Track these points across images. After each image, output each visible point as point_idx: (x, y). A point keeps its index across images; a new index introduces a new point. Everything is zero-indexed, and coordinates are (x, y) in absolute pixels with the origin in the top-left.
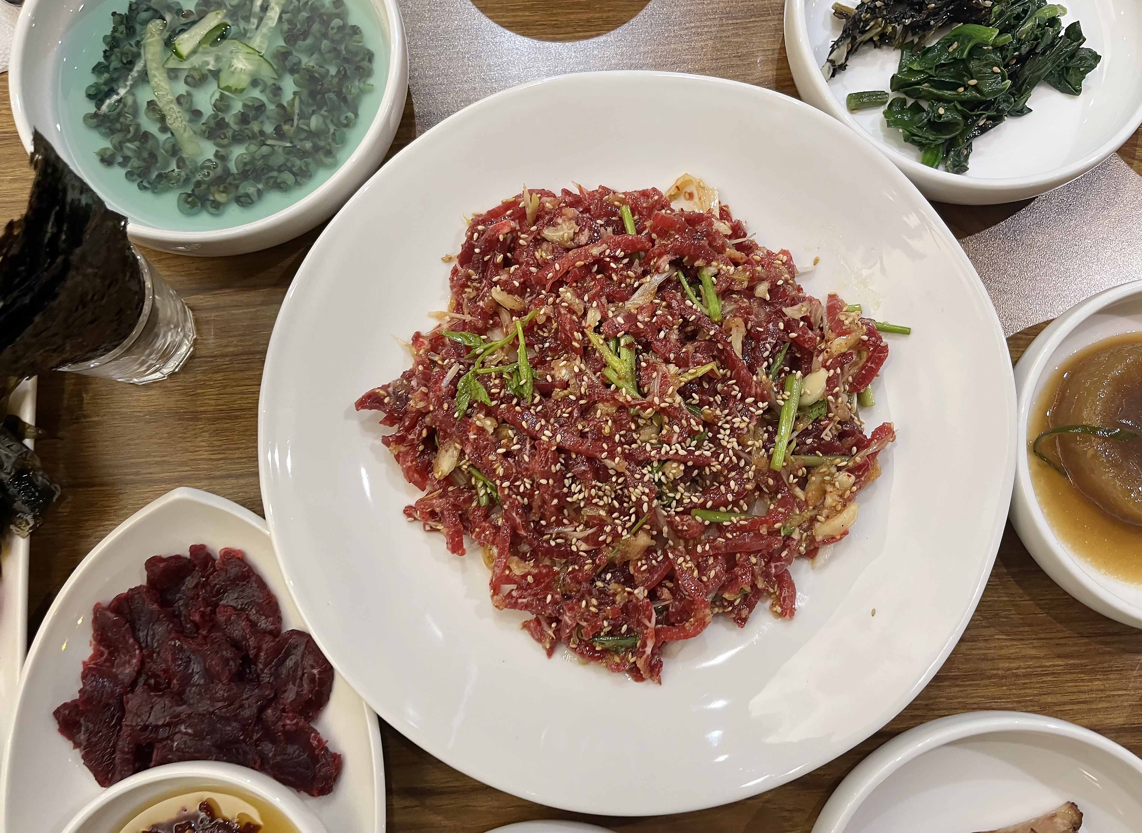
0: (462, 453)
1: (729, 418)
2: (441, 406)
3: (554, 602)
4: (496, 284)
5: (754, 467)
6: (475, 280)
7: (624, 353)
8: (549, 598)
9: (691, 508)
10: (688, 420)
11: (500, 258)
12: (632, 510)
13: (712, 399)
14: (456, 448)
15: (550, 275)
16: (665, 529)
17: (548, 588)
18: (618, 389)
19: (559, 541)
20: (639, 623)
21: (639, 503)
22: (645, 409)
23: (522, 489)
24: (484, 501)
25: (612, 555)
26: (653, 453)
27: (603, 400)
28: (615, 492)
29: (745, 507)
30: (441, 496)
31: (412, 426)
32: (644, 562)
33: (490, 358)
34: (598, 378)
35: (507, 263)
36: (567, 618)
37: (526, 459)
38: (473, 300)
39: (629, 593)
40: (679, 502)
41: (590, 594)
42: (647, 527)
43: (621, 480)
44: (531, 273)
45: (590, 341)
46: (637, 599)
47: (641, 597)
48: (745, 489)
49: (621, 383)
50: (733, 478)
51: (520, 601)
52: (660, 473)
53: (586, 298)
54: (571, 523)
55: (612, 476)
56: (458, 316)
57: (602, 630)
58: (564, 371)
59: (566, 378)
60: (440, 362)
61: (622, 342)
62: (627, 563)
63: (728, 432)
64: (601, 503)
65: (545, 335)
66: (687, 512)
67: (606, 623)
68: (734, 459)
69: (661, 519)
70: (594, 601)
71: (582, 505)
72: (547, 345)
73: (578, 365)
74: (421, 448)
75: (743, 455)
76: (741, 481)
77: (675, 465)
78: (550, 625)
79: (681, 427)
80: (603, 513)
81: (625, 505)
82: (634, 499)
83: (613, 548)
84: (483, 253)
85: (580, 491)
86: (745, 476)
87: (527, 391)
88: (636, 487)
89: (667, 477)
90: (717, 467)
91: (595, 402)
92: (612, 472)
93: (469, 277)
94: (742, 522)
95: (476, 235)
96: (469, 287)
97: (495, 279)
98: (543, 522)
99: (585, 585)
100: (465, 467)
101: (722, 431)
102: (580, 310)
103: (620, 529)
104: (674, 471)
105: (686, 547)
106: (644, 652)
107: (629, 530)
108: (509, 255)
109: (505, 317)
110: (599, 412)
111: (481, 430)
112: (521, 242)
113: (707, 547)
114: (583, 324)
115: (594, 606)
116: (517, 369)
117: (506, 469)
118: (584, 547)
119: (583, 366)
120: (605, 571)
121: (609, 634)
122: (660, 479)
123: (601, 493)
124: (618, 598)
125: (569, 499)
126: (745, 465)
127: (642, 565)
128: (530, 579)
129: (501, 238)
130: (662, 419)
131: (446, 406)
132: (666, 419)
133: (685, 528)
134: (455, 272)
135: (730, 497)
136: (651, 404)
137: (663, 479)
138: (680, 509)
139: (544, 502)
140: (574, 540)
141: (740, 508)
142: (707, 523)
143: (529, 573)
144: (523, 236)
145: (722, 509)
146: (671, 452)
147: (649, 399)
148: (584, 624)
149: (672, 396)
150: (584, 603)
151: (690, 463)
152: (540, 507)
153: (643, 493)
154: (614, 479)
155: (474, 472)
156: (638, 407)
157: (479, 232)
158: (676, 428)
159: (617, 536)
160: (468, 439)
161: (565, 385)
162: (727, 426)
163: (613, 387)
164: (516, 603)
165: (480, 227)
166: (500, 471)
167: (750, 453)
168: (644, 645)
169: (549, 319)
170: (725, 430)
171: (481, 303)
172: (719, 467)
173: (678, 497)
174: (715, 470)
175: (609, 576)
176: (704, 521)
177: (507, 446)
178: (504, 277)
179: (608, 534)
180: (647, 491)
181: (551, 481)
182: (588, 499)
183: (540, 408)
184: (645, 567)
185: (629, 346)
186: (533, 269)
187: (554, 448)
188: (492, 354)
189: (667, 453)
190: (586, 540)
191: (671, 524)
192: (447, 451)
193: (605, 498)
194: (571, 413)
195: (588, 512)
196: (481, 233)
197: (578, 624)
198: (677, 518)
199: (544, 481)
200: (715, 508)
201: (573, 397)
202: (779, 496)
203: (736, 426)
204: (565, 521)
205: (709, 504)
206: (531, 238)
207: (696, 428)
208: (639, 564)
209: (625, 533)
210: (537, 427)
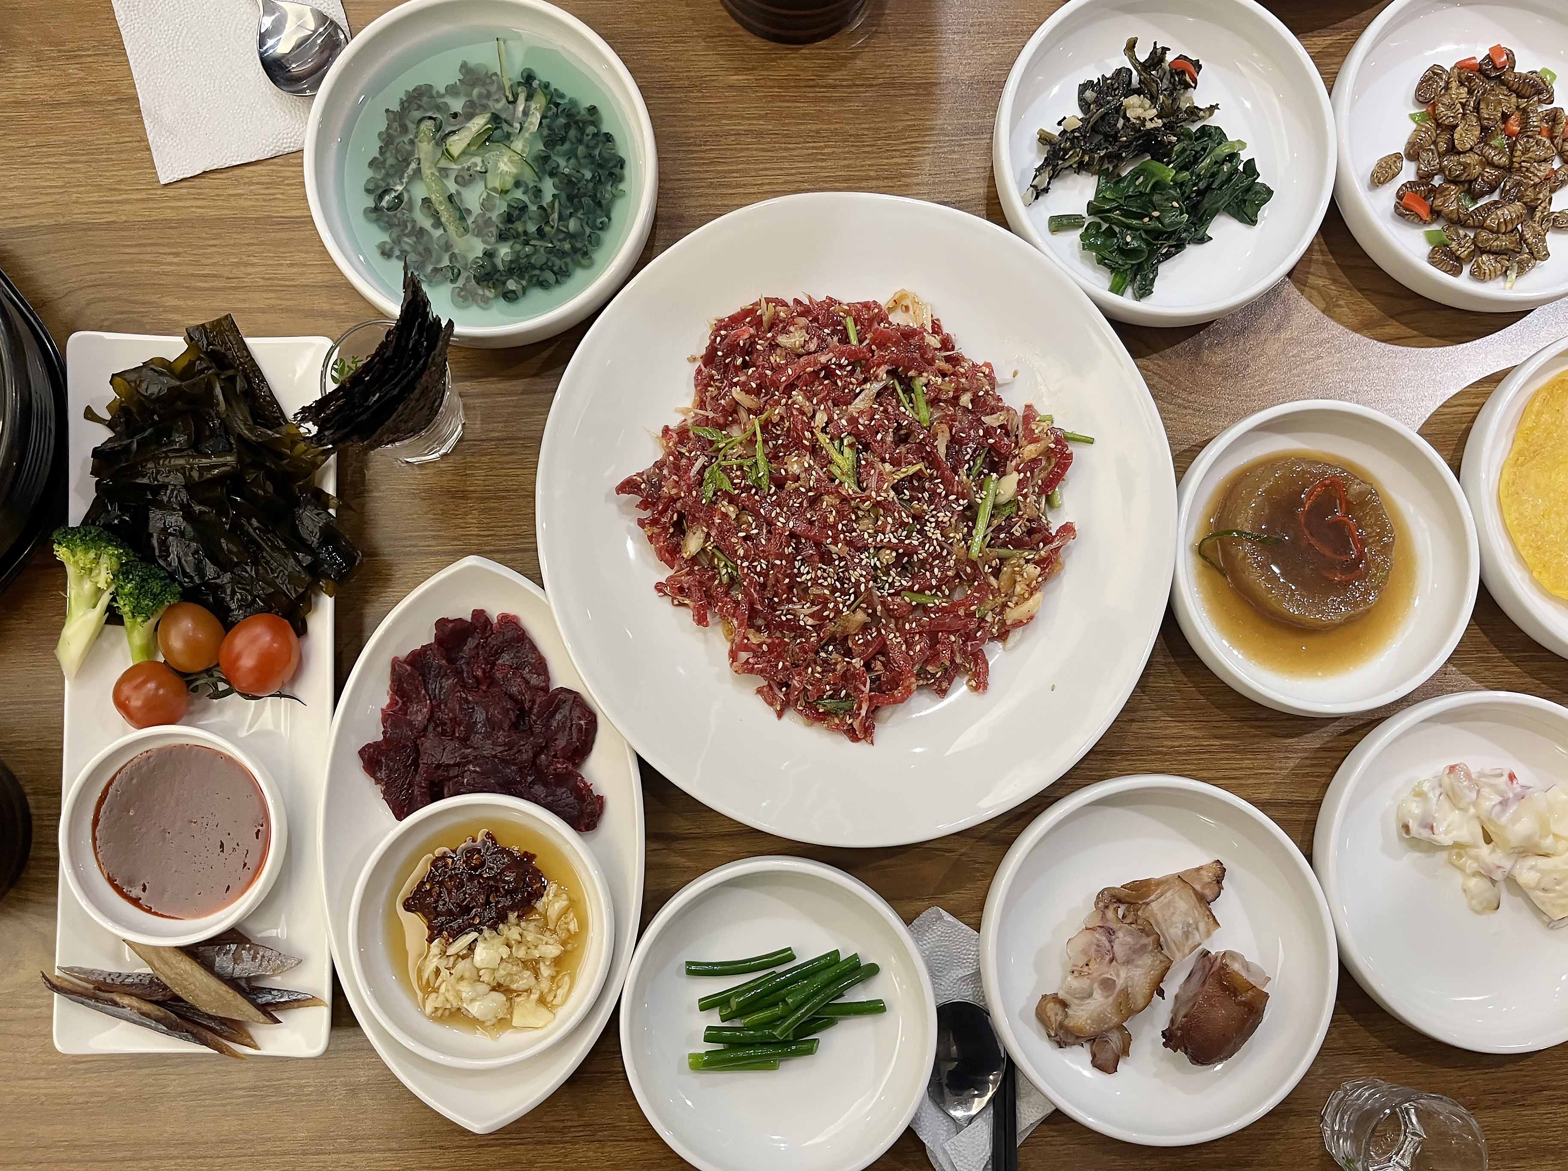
0: (708, 535)
1: (934, 512)
2: (691, 493)
3: (785, 668)
4: (736, 384)
5: (954, 557)
6: (717, 380)
7: (847, 451)
8: (781, 664)
9: (901, 590)
10: (899, 513)
11: (739, 361)
12: (852, 591)
13: (920, 496)
14: (702, 531)
15: (784, 378)
16: (879, 608)
17: (779, 657)
18: (841, 483)
19: (789, 617)
20: (856, 689)
21: (857, 584)
22: (865, 501)
23: (758, 569)
24: (725, 579)
25: (834, 629)
26: (870, 540)
27: (828, 493)
28: (838, 574)
29: (947, 592)
30: (688, 574)
31: (665, 510)
32: (860, 636)
33: (731, 452)
34: (825, 473)
35: (745, 365)
36: (795, 682)
37: (764, 542)
38: (715, 398)
39: (848, 663)
40: (891, 585)
41: (815, 663)
42: (864, 605)
43: (842, 564)
44: (767, 375)
45: (817, 440)
46: (855, 668)
47: (858, 666)
48: (947, 576)
49: (844, 478)
50: (936, 566)
51: (756, 666)
52: (876, 559)
53: (815, 401)
54: (800, 601)
55: (835, 560)
56: (702, 412)
57: (824, 693)
58: (795, 466)
59: (797, 472)
60: (687, 454)
61: (845, 442)
62: (846, 638)
63: (933, 525)
64: (826, 584)
65: (778, 433)
66: (897, 593)
67: (828, 687)
68: (938, 548)
69: (875, 598)
70: (819, 669)
71: (809, 584)
72: (780, 442)
73: (807, 461)
74: (671, 530)
75: (944, 544)
76: (943, 570)
77: (888, 552)
78: (780, 690)
79: (894, 519)
80: (827, 592)
81: (846, 586)
82: (853, 580)
83: (835, 623)
84: (725, 356)
85: (808, 573)
86: (947, 564)
87: (765, 482)
88: (855, 570)
89: (881, 563)
90: (923, 555)
91: (822, 495)
92: (834, 556)
93: (712, 377)
94: (943, 604)
95: (718, 339)
96: (711, 386)
97: (735, 380)
98: (776, 600)
99: (811, 655)
100: (710, 548)
101: (928, 524)
102: (809, 412)
103: (841, 606)
104: (887, 557)
105: (896, 625)
106: (860, 714)
107: (849, 607)
108: (747, 358)
109: (743, 414)
110: (825, 503)
111: (725, 516)
112: (758, 347)
113: (914, 625)
114: (812, 424)
115: (818, 673)
116: (756, 463)
117: (746, 551)
118: (810, 621)
119: (812, 462)
120: (828, 644)
121: (831, 697)
122: (875, 564)
123: (825, 575)
124: (838, 667)
125: (798, 579)
126: (948, 554)
127: (859, 639)
128: (765, 647)
129: (741, 343)
130: (878, 511)
131: (694, 493)
132: (882, 512)
133: (896, 607)
134: (699, 372)
135: (934, 582)
136: (869, 498)
137: (878, 563)
138: (892, 591)
139: (777, 581)
140: (802, 616)
141: (943, 592)
142: (914, 603)
143: (764, 643)
144: (760, 342)
145: (927, 592)
146: (885, 540)
147: (867, 493)
148: (810, 688)
149: (886, 491)
150: (810, 670)
151: (901, 551)
152: (774, 586)
153: (861, 575)
154: (837, 563)
155: (718, 553)
156: (858, 500)
157: (721, 336)
158: (890, 520)
159: (839, 612)
160: (713, 523)
161: (797, 479)
162: (933, 520)
163: (837, 481)
164: (753, 667)
165: (723, 332)
166: (741, 552)
167: (951, 544)
168: (860, 708)
169: (782, 418)
170: (931, 523)
171: (723, 402)
172: (925, 555)
173: (890, 580)
174: (921, 557)
175: (831, 648)
176: (911, 601)
177: (747, 531)
178: (743, 378)
179: (831, 610)
180: (864, 573)
181: (784, 562)
182: (814, 579)
183: (775, 497)
184: (861, 641)
185: (851, 446)
186: (768, 372)
187: (787, 533)
188: (733, 448)
189: (882, 541)
190: (812, 616)
191: (883, 604)
192: (694, 533)
193: (829, 579)
194: (801, 504)
195: (814, 591)
196: (723, 338)
197: (805, 687)
198: (889, 598)
199: (778, 562)
200: (921, 591)
201: (803, 490)
202: (976, 583)
203: (940, 519)
204: (795, 599)
205: (916, 587)
206: (767, 344)
207: (906, 520)
208: (857, 638)
209: (845, 609)
210: (773, 515)
